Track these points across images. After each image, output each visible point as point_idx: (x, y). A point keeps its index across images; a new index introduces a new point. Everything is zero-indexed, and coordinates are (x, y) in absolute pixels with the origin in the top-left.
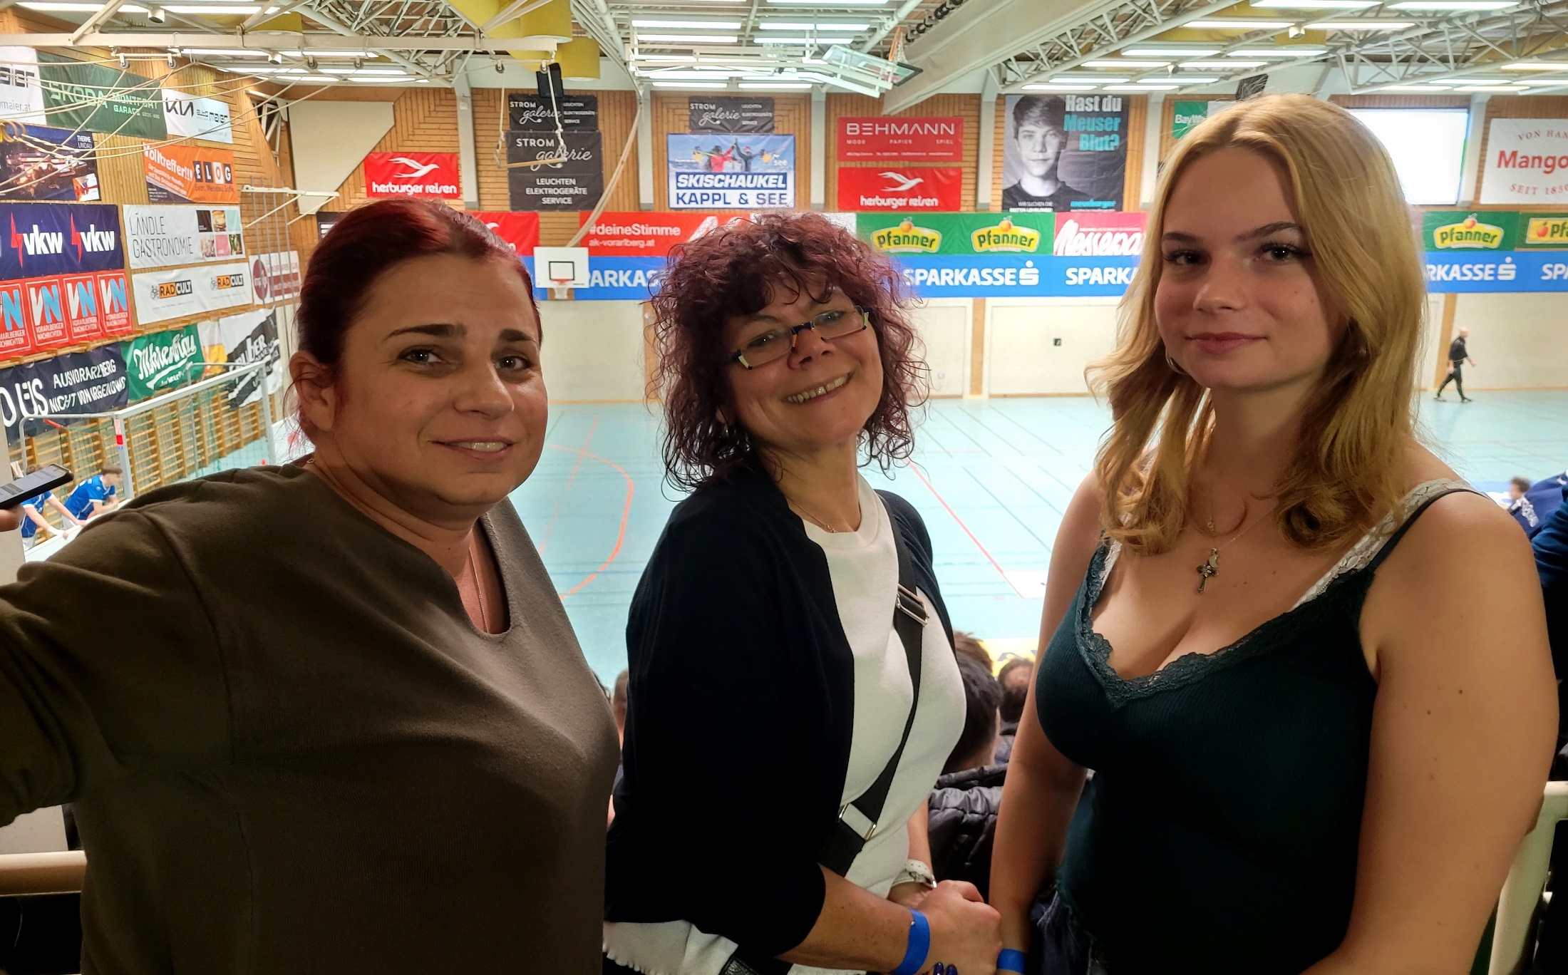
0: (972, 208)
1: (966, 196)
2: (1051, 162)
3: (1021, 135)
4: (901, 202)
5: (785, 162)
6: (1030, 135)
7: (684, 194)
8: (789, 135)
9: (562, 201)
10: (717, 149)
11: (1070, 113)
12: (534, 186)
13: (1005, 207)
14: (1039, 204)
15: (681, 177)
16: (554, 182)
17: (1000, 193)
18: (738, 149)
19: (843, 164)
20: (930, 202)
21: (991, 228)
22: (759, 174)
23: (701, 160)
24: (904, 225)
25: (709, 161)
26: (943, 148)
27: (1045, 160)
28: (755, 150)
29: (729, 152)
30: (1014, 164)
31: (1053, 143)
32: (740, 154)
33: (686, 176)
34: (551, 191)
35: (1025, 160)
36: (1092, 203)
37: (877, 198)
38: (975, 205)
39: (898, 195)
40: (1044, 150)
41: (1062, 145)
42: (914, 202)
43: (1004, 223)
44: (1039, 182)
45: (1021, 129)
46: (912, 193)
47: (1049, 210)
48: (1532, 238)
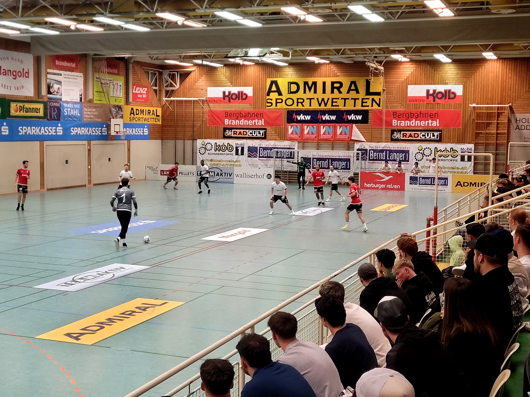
48: (13, 112)
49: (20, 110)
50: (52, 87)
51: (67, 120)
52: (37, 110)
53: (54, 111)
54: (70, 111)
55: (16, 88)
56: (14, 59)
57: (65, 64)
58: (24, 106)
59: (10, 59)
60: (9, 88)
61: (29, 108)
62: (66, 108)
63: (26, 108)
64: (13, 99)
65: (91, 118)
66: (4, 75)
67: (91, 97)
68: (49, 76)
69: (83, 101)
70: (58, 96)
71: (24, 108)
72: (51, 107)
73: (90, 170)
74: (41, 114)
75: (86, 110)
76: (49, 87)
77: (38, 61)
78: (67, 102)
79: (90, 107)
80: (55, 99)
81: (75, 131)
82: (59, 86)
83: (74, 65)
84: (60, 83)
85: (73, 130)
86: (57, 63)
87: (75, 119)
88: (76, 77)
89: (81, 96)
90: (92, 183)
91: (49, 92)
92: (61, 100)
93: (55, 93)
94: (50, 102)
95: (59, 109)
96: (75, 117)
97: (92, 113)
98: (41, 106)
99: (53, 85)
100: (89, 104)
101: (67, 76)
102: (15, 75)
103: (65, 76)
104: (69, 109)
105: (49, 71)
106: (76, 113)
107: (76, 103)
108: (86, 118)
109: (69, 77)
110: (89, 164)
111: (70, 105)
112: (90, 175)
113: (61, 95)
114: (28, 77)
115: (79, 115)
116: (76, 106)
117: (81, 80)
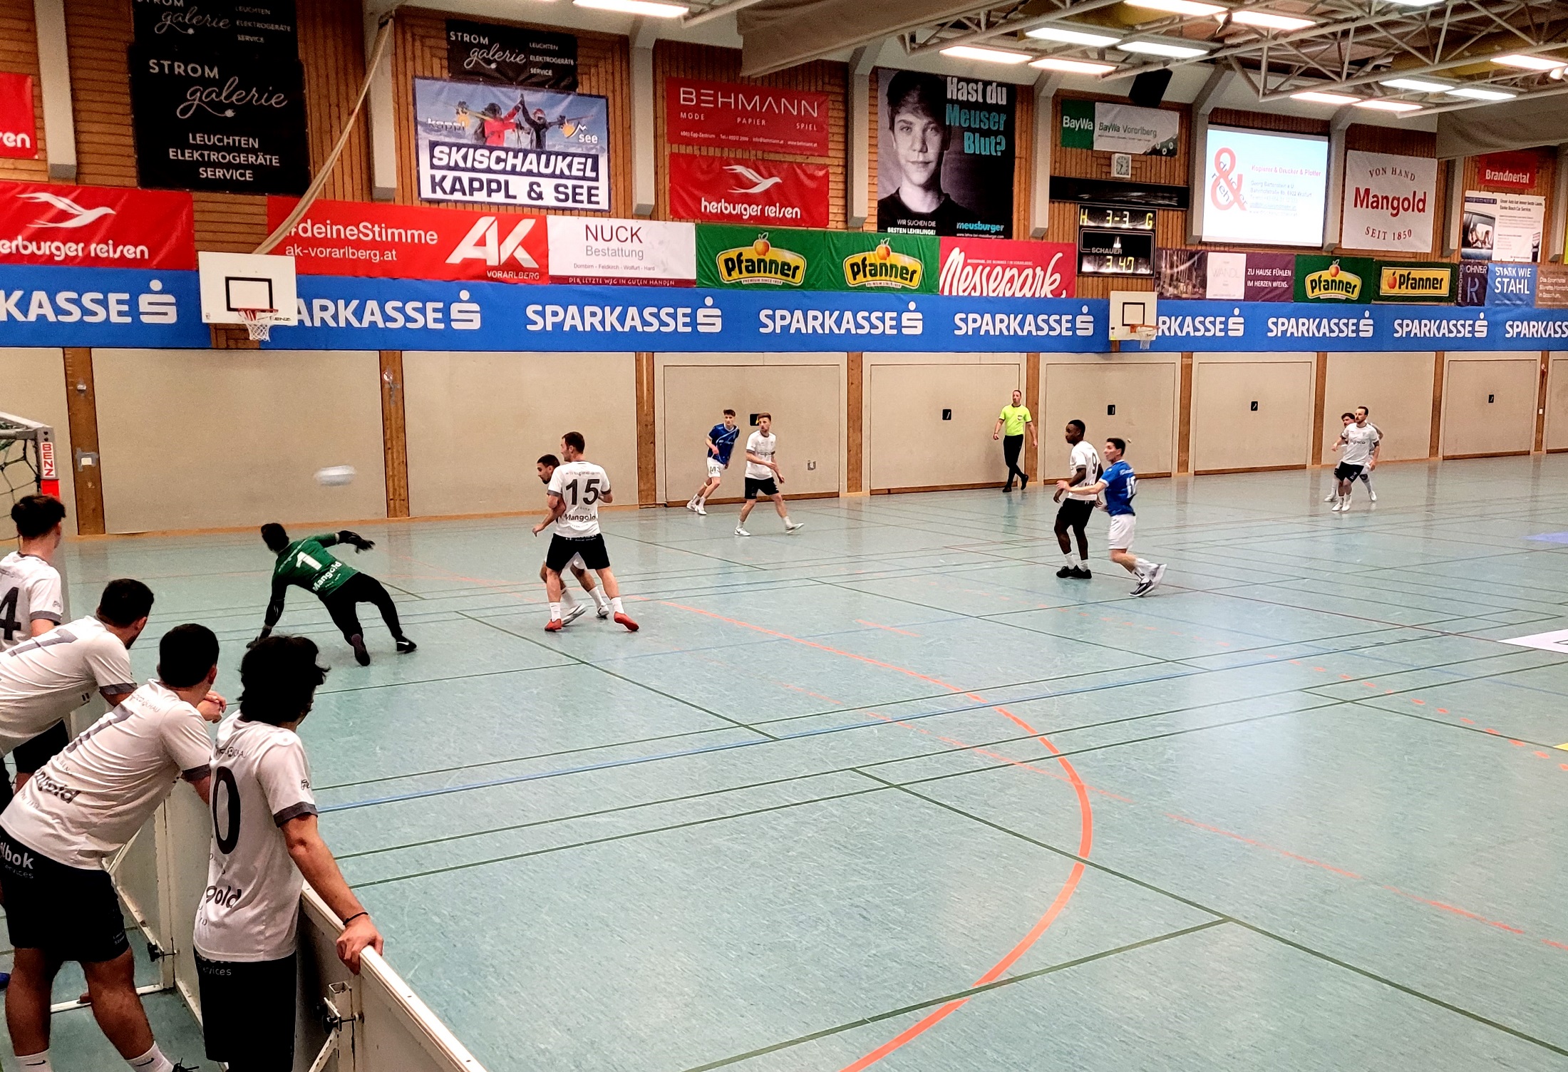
0: (841, 225)
1: (835, 208)
2: (932, 166)
3: (897, 127)
4: (754, 210)
5: (594, 139)
6: (908, 128)
7: (444, 178)
8: (599, 97)
9: (236, 175)
10: (493, 109)
11: (953, 102)
12: (183, 145)
13: (883, 224)
14: (921, 223)
15: (437, 149)
16: (220, 140)
17: (875, 204)
18: (525, 112)
19: (675, 148)
20: (790, 213)
21: (866, 254)
22: (557, 154)
23: (469, 124)
24: (760, 244)
25: (482, 126)
26: (803, 135)
27: (926, 163)
28: (551, 116)
29: (512, 115)
30: (890, 165)
31: (934, 141)
32: (528, 120)
33: (446, 149)
34: (214, 156)
35: (903, 161)
36: (979, 226)
37: (723, 204)
38: (846, 221)
39: (750, 200)
40: (924, 150)
41: (944, 145)
42: (771, 211)
43: (882, 248)
44: (919, 193)
45: (898, 118)
46: (768, 198)
47: (932, 232)
48: (1385, 289)
49: (1401, 284)
50: (1474, 229)
51: (1498, 305)
52: (1435, 283)
53: (1473, 285)
54: (1509, 283)
55: (1396, 236)
56: (1398, 172)
57: (1507, 177)
58: (1409, 274)
59: (1389, 171)
60: (1382, 235)
61: (1421, 279)
62: (1500, 276)
63: (1413, 279)
64: (1387, 259)
65: (1554, 300)
66: (1373, 207)
67: (1558, 251)
68: (1468, 206)
69: (1539, 260)
70: (1484, 252)
71: (1408, 279)
72: (1466, 276)
73: (1541, 418)
74: (1444, 291)
75: (1545, 280)
76: (1466, 230)
77: (1447, 172)
78: (1503, 264)
79: (1555, 274)
80: (1476, 257)
81: (1515, 329)
82: (1489, 228)
83: (1525, 179)
84: (1490, 220)
85: (1512, 326)
86: (1489, 175)
87: (1518, 302)
88: (1529, 207)
89: (1535, 250)
90: (1544, 448)
91: (1466, 243)
92: (1489, 258)
93: (1479, 244)
94: (1465, 265)
95: (1483, 279)
96: (1518, 296)
97: (1558, 288)
98: (1445, 274)
99: (1475, 225)
100: (1553, 268)
101: (1507, 205)
102: (1396, 206)
103: (1504, 205)
104: (1506, 280)
105: (1469, 194)
106: (1522, 288)
107: (1523, 265)
108: (1542, 299)
109: (1512, 205)
110: (1542, 404)
111: (1510, 271)
112: (1540, 430)
113: (1492, 248)
114: (1423, 210)
115: (1527, 292)
116: (1521, 272)
117: (1538, 213)
